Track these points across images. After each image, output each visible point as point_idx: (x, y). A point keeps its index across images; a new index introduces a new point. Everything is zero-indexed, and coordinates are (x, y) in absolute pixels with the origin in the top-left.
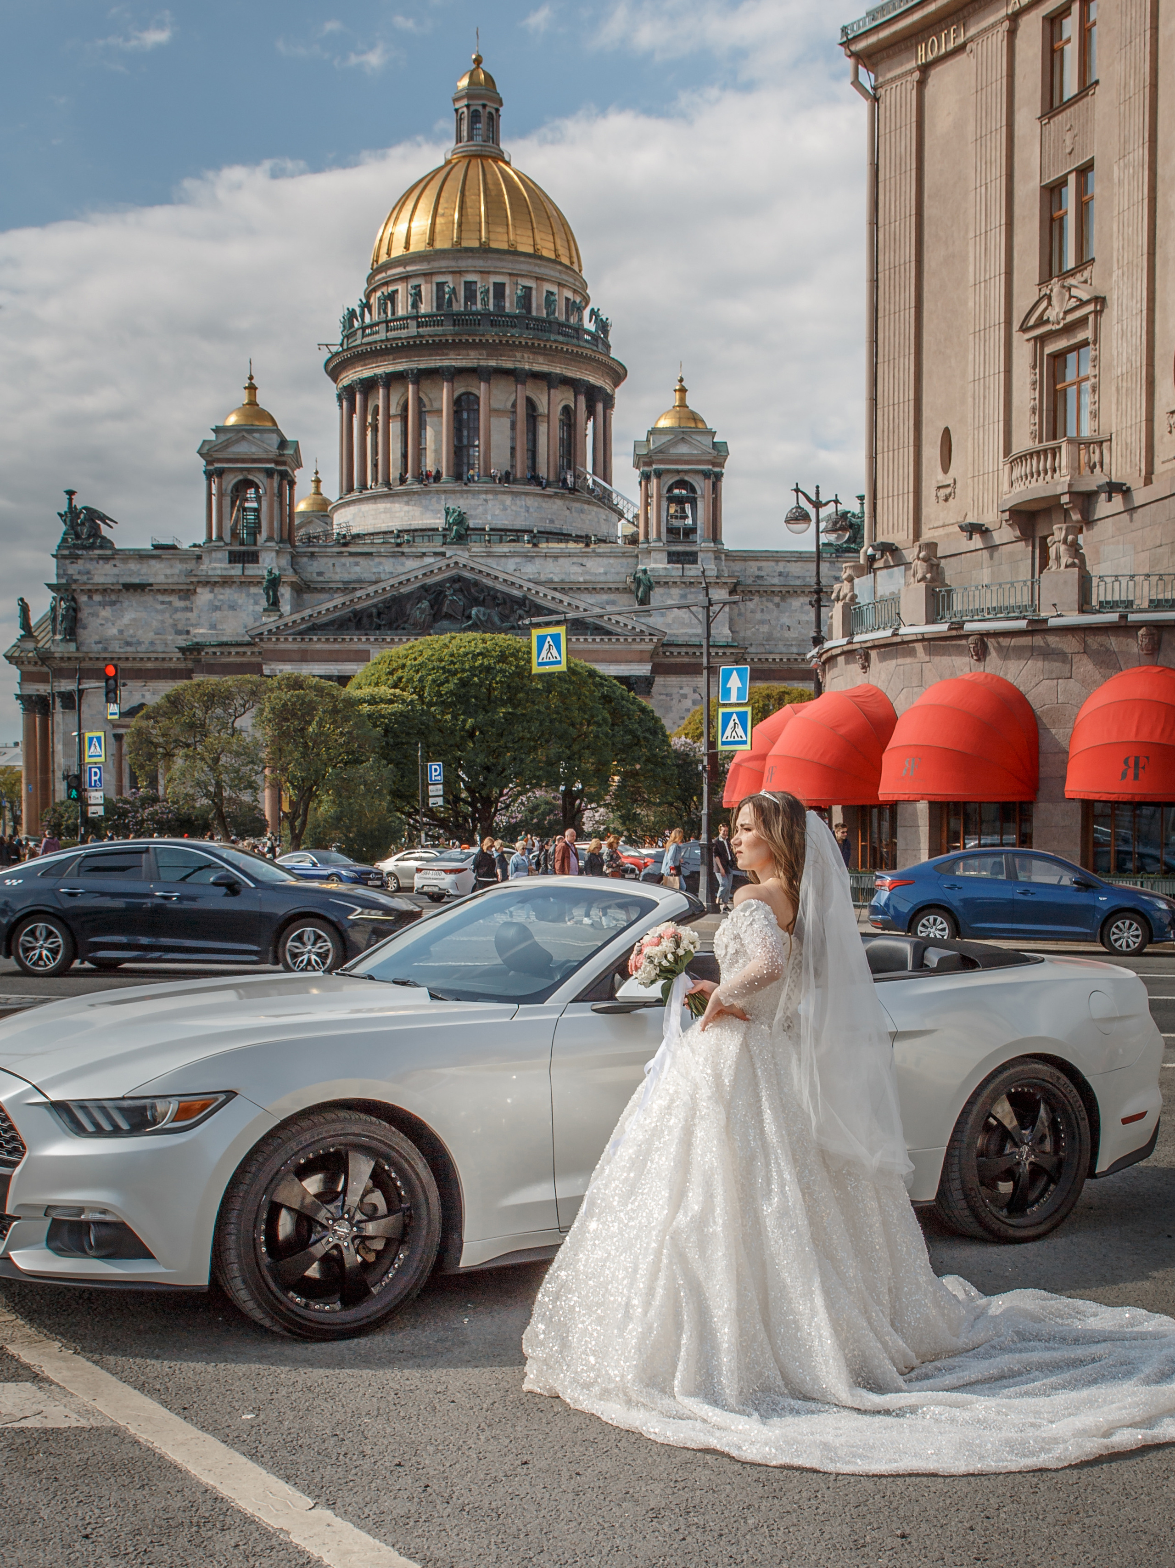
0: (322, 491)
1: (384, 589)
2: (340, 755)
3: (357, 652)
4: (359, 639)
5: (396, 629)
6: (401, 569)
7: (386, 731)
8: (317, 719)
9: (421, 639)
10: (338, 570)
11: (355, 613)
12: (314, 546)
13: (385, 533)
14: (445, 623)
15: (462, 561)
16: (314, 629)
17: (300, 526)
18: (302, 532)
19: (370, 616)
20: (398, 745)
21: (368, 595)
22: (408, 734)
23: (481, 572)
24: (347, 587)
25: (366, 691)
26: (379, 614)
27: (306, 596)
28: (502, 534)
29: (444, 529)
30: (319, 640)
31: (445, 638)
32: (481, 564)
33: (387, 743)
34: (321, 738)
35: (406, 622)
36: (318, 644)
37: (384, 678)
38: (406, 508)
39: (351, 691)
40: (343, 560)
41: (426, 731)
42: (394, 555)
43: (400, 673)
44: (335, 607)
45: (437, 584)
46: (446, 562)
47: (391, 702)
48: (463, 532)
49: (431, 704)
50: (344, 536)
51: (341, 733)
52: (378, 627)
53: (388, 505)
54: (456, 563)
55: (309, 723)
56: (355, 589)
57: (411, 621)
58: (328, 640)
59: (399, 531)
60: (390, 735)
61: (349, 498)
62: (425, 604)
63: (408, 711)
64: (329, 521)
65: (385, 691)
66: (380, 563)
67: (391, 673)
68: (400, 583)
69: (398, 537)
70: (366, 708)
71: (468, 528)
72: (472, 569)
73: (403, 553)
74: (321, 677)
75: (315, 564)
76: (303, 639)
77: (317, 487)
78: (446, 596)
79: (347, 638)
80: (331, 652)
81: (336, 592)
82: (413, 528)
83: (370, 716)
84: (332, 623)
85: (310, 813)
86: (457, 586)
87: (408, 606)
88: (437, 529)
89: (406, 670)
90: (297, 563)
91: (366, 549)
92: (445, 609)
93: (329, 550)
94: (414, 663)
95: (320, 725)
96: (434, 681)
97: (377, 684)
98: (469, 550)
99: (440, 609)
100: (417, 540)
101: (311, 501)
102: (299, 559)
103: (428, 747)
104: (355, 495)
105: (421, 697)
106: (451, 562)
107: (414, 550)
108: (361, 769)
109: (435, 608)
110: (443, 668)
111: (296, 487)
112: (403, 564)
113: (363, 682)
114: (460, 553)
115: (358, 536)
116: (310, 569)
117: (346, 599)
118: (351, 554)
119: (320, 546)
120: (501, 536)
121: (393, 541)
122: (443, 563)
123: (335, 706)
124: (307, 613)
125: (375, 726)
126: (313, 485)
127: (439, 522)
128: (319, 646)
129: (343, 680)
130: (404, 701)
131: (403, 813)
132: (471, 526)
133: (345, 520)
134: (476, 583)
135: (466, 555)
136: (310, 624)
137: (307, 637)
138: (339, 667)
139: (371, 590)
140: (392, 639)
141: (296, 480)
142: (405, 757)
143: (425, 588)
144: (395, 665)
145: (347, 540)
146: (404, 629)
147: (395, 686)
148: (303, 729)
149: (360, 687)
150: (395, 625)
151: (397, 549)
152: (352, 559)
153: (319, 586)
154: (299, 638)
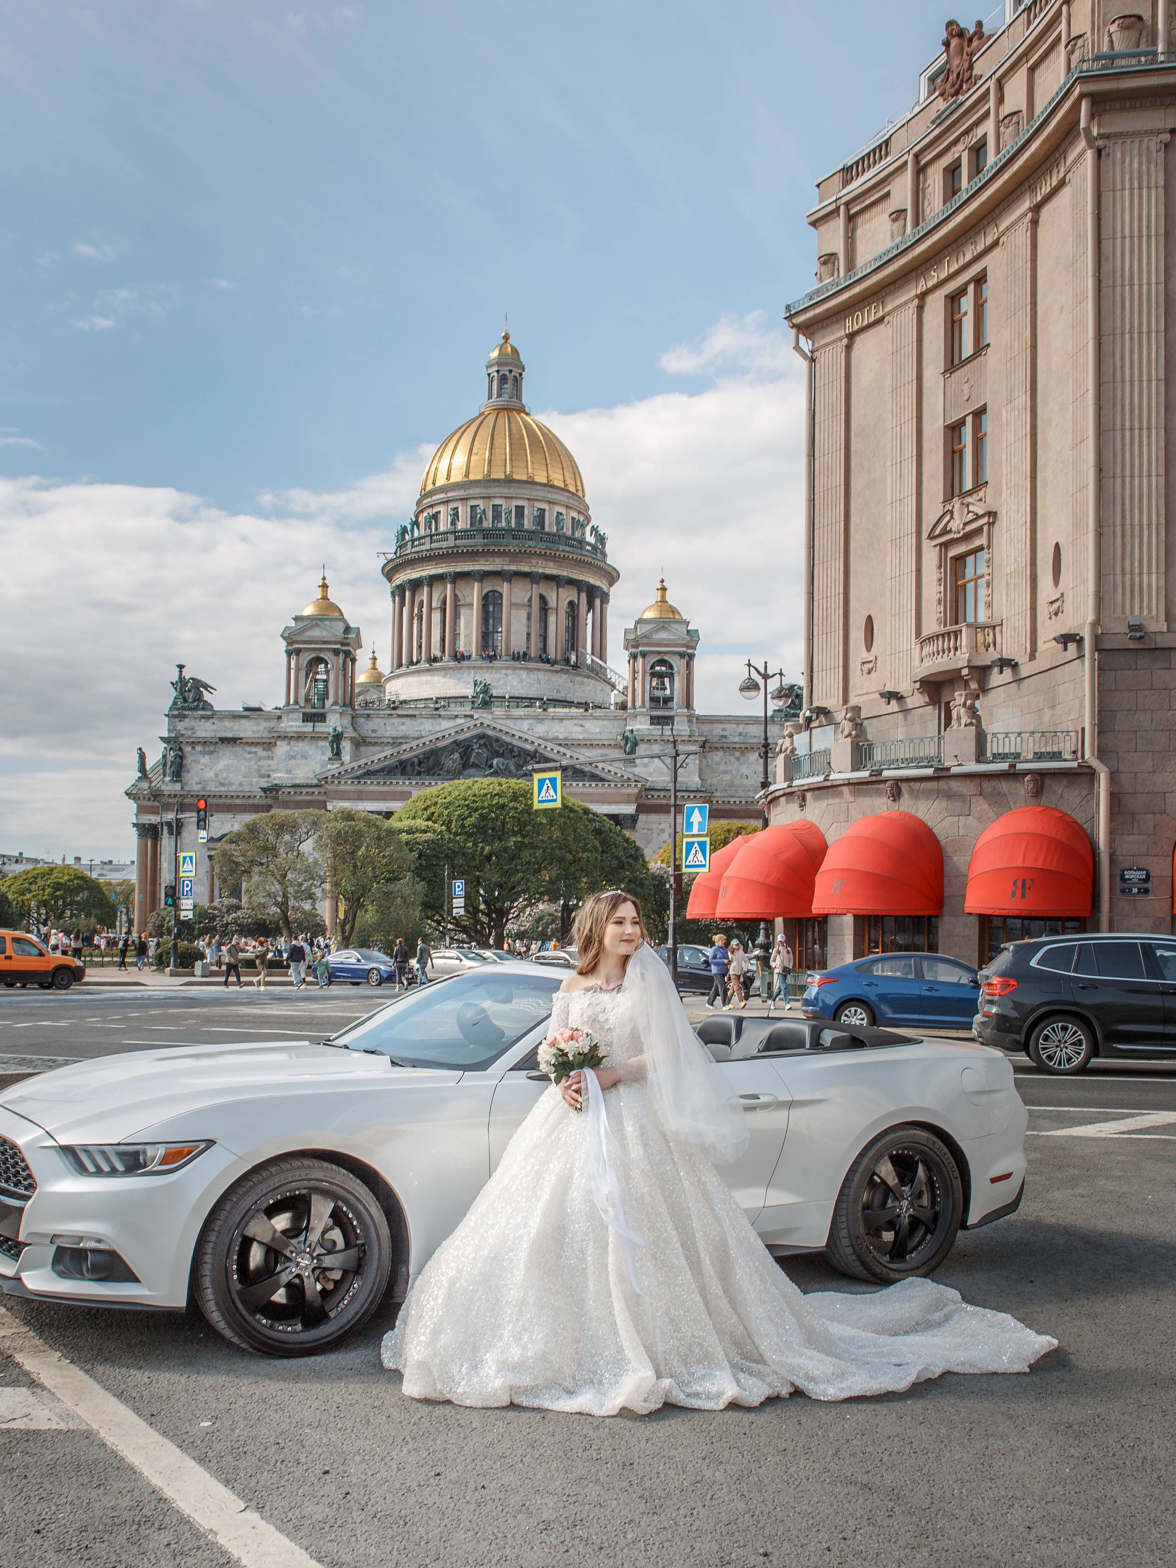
0: (377, 667)
1: (424, 744)
2: (382, 873)
3: (402, 793)
4: (404, 783)
5: (433, 775)
6: (438, 728)
7: (420, 856)
8: (365, 844)
9: (451, 782)
10: (388, 728)
11: (401, 762)
12: (370, 709)
13: (426, 699)
14: (472, 771)
15: (486, 722)
16: (368, 774)
17: (360, 694)
18: (361, 698)
19: (413, 764)
20: (429, 867)
21: (411, 748)
22: (438, 858)
23: (501, 730)
24: (395, 742)
25: (406, 823)
26: (420, 763)
27: (363, 749)
28: (518, 700)
29: (473, 697)
30: (372, 783)
31: (469, 782)
32: (502, 724)
33: (420, 864)
34: (367, 860)
35: (441, 770)
36: (371, 786)
37: (420, 813)
38: (443, 680)
39: (394, 823)
40: (392, 720)
41: (452, 855)
42: (432, 717)
43: (432, 809)
44: (386, 757)
45: (466, 740)
46: (474, 722)
47: (425, 832)
48: (488, 699)
49: (456, 834)
50: (394, 702)
51: (384, 856)
52: (419, 774)
53: (429, 678)
54: (482, 724)
55: (359, 848)
56: (401, 743)
57: (445, 769)
58: (379, 783)
59: (438, 698)
60: (424, 858)
61: (398, 672)
62: (456, 756)
63: (438, 840)
64: (382, 690)
65: (421, 823)
66: (422, 723)
67: (426, 809)
68: (437, 739)
69: (437, 702)
70: (404, 837)
71: (491, 697)
72: (494, 728)
73: (440, 716)
74: (372, 812)
75: (370, 723)
76: (359, 782)
77: (374, 664)
78: (473, 749)
79: (394, 782)
80: (381, 792)
81: (386, 746)
82: (448, 695)
83: (407, 843)
84: (382, 770)
85: (358, 919)
86: (482, 741)
87: (443, 758)
88: (468, 697)
89: (438, 806)
90: (356, 723)
91: (410, 712)
92: (472, 760)
93: (381, 712)
94: (444, 801)
95: (368, 851)
96: (459, 816)
97: (414, 818)
98: (492, 713)
99: (468, 760)
100: (451, 705)
101: (369, 675)
102: (358, 720)
103: (454, 868)
104: (403, 669)
105: (449, 829)
106: (478, 723)
107: (448, 713)
108: (399, 884)
109: (465, 759)
110: (467, 805)
111: (357, 664)
112: (440, 724)
113: (404, 816)
114: (485, 715)
115: (405, 702)
116: (366, 727)
117: (394, 751)
118: (399, 716)
119: (375, 710)
120: (518, 703)
121: (432, 706)
122: (471, 724)
123: (379, 835)
124: (362, 762)
125: (411, 850)
126: (371, 662)
127: (469, 691)
128: (371, 788)
129: (389, 815)
130: (435, 831)
131: (433, 921)
132: (494, 695)
133: (395, 689)
134: (497, 740)
135: (490, 717)
136: (365, 770)
137: (362, 781)
138: (387, 805)
139: (414, 744)
140: (430, 783)
141: (357, 658)
142: (435, 876)
143: (456, 743)
144: (429, 803)
145: (394, 706)
146: (439, 775)
147: (428, 819)
148: (353, 852)
149: (401, 820)
150: (432, 772)
151: (435, 712)
152: (399, 720)
153: (373, 741)
154: (356, 781)
